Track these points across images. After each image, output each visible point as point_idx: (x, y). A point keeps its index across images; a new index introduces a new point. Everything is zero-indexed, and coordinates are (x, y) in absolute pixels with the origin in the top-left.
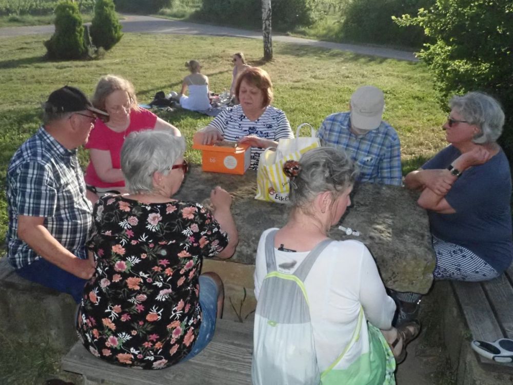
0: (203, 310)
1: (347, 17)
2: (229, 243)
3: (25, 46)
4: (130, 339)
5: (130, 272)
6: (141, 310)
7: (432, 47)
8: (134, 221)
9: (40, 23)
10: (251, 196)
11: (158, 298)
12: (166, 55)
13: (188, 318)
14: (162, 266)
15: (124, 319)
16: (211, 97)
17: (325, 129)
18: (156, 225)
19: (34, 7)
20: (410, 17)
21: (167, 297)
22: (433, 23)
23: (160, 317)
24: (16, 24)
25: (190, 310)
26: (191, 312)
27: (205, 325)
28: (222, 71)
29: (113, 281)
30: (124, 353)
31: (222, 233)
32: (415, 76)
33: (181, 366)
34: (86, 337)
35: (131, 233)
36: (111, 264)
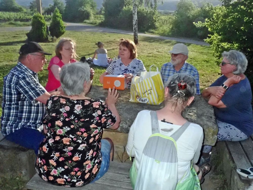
0: (102, 155)
1: (173, 26)
2: (116, 121)
3: (16, 35)
4: (64, 170)
5: (65, 135)
6: (70, 155)
7: (212, 37)
8: (68, 108)
9: (25, 25)
10: (127, 100)
11: (79, 148)
12: (86, 41)
13: (95, 159)
14: (82, 132)
15: (61, 160)
16: (108, 60)
17: (163, 69)
18: (79, 111)
19: (22, 18)
20: (202, 22)
21: (84, 148)
22: (212, 25)
23: (80, 159)
24: (12, 25)
25: (96, 155)
26: (97, 155)
27: (104, 163)
28: (114, 48)
29: (55, 140)
30: (60, 178)
31: (113, 116)
32: (205, 52)
33: (90, 185)
34: (40, 170)
35: (66, 115)
36: (55, 131)
